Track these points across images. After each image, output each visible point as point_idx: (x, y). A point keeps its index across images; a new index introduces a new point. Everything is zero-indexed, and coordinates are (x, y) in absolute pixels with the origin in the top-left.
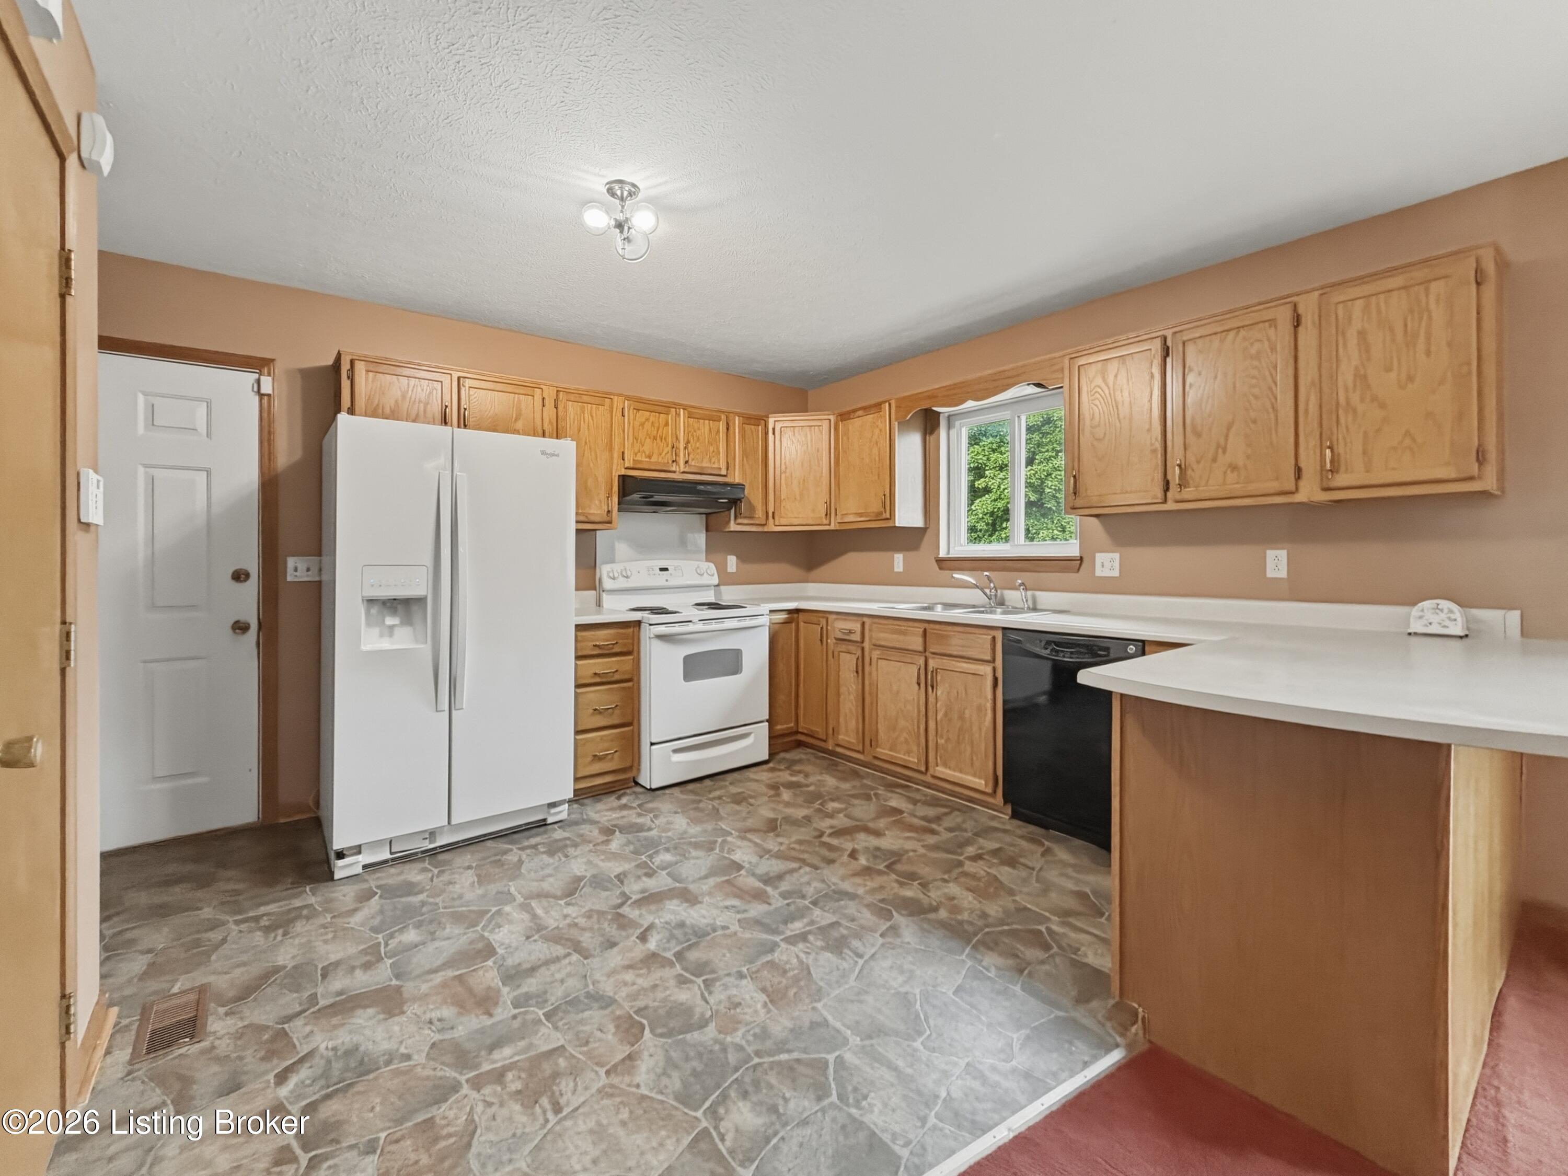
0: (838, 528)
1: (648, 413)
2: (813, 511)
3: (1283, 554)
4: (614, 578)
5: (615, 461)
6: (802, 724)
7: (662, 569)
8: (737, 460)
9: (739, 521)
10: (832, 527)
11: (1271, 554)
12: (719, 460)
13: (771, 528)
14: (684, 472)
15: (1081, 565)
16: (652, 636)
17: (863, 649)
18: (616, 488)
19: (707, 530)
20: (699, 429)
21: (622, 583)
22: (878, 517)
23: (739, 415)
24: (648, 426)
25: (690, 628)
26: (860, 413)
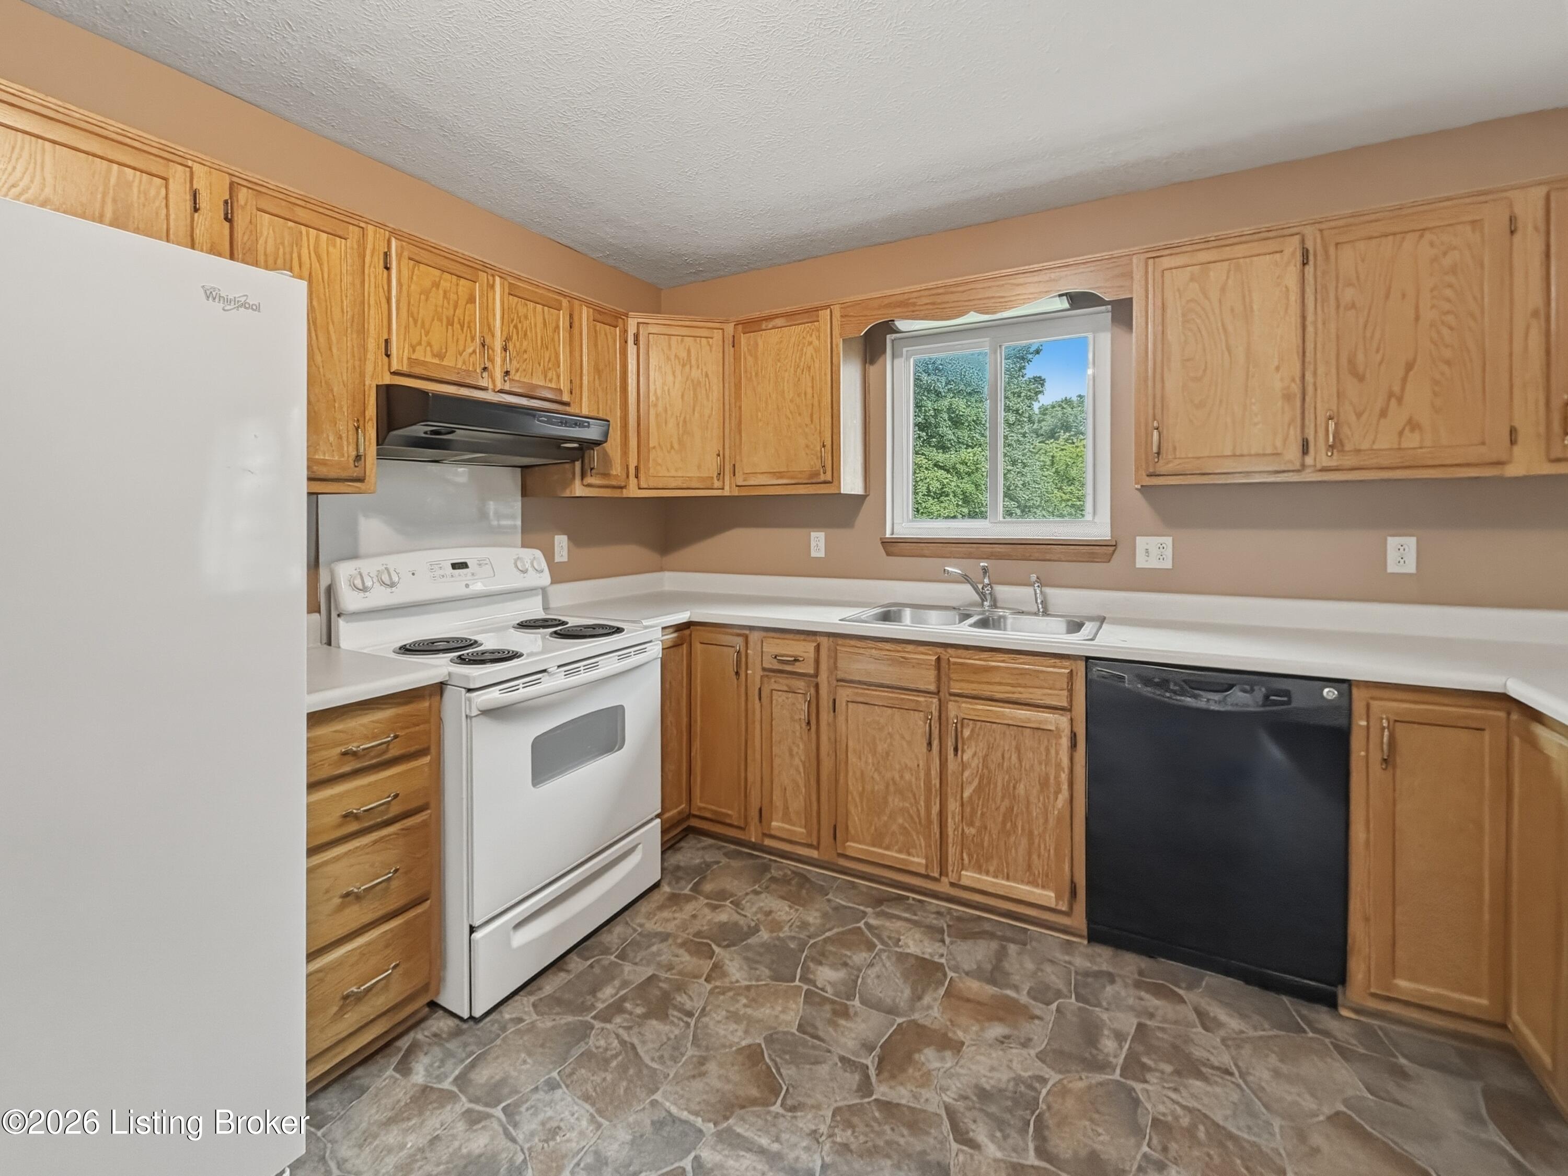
0: (736, 492)
1: (438, 273)
2: (699, 467)
3: (1411, 542)
4: (365, 589)
5: (370, 356)
6: (698, 803)
7: (455, 566)
8: (585, 378)
9: (589, 480)
10: (726, 492)
11: (1393, 542)
12: (558, 376)
13: (633, 491)
14: (501, 391)
15: (1114, 551)
16: (475, 712)
17: (817, 686)
18: (371, 411)
19: (524, 493)
20: (526, 317)
21: (379, 597)
22: (812, 479)
23: (589, 304)
24: (437, 297)
25: (547, 684)
26: (779, 322)
